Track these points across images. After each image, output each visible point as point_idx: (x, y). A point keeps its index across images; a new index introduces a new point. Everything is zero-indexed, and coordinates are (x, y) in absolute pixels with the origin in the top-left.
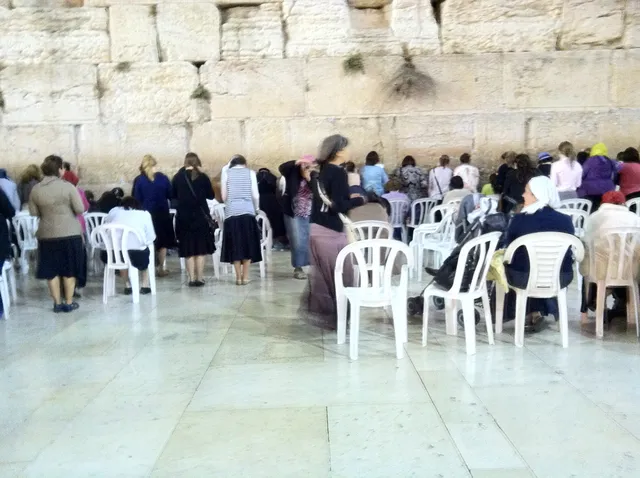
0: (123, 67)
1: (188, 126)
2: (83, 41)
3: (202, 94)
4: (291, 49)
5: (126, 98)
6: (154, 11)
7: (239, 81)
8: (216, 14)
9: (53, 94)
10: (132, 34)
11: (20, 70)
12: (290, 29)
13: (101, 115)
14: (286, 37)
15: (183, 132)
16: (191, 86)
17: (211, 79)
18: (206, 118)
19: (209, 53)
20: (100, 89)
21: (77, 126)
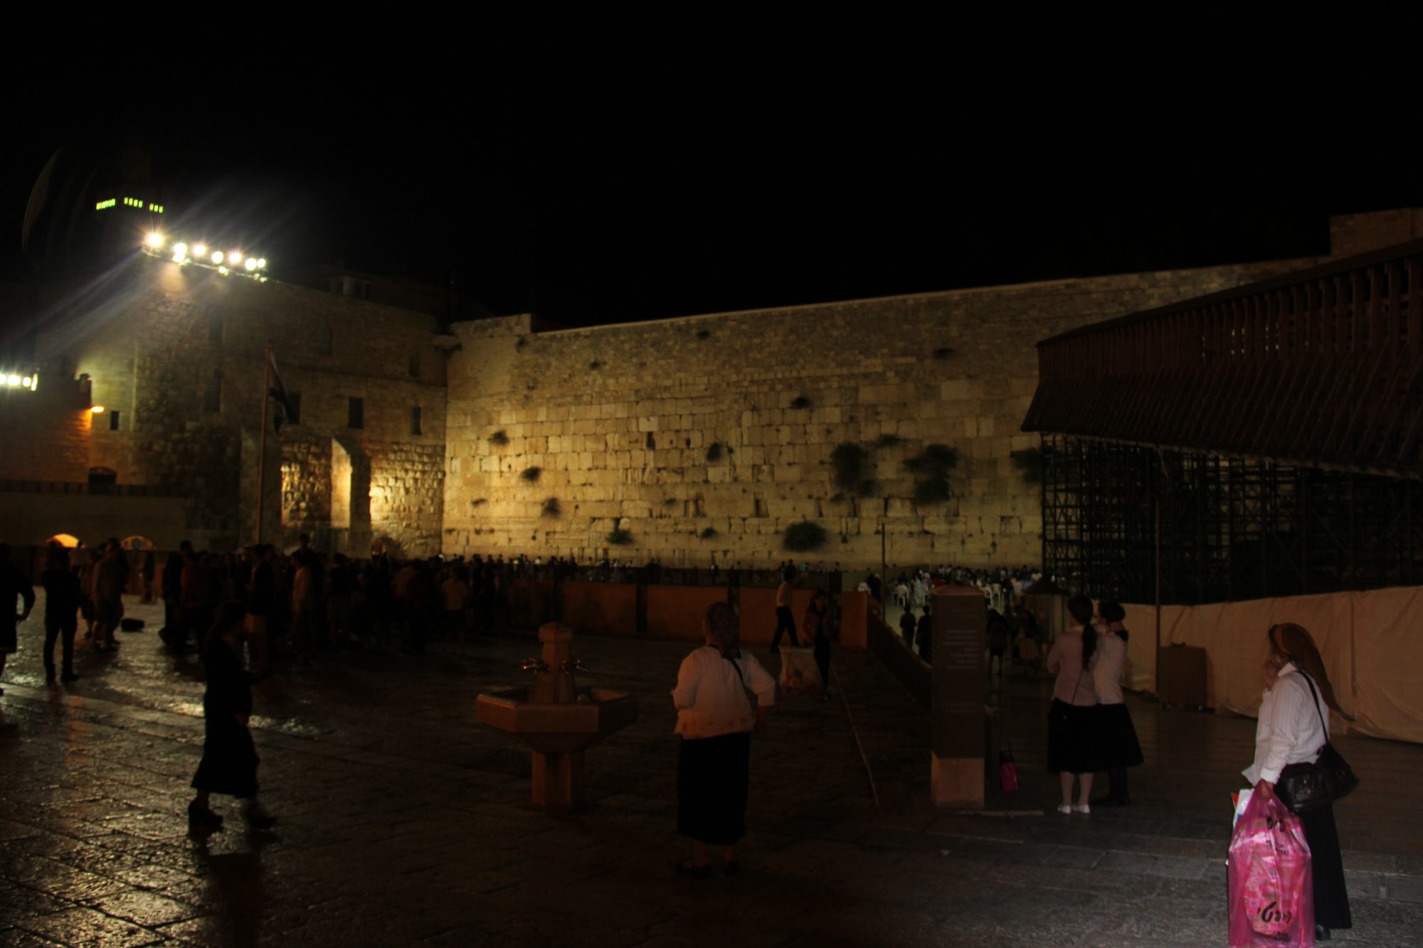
0: (970, 535)
1: (989, 554)
2: (959, 527)
3: (994, 545)
4: (1023, 531)
5: (971, 546)
6: (980, 518)
7: (1006, 541)
8: (999, 519)
9: (949, 544)
10: (974, 526)
11: (940, 535)
12: (1024, 525)
13: (963, 551)
14: (1021, 526)
15: (987, 556)
16: (990, 541)
17: (997, 541)
18: (995, 551)
19: (997, 531)
20: (963, 542)
21: (955, 554)
